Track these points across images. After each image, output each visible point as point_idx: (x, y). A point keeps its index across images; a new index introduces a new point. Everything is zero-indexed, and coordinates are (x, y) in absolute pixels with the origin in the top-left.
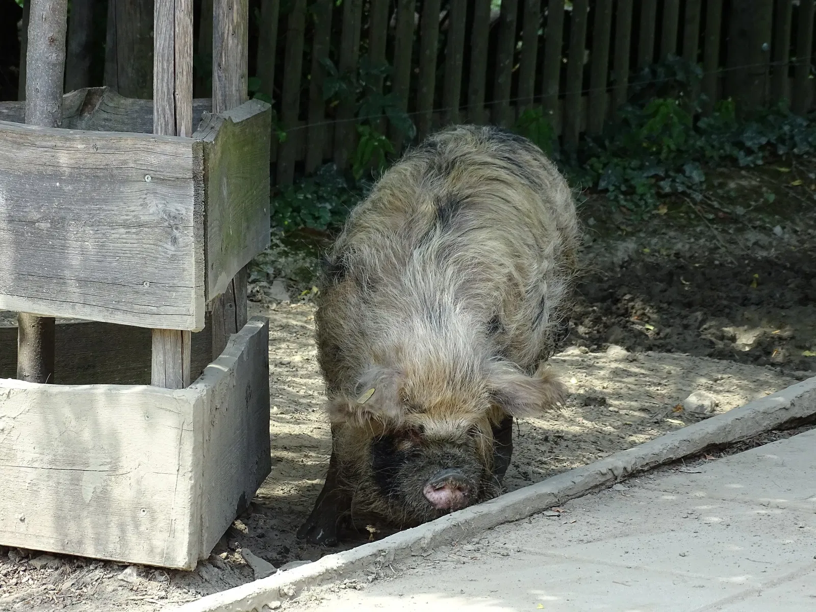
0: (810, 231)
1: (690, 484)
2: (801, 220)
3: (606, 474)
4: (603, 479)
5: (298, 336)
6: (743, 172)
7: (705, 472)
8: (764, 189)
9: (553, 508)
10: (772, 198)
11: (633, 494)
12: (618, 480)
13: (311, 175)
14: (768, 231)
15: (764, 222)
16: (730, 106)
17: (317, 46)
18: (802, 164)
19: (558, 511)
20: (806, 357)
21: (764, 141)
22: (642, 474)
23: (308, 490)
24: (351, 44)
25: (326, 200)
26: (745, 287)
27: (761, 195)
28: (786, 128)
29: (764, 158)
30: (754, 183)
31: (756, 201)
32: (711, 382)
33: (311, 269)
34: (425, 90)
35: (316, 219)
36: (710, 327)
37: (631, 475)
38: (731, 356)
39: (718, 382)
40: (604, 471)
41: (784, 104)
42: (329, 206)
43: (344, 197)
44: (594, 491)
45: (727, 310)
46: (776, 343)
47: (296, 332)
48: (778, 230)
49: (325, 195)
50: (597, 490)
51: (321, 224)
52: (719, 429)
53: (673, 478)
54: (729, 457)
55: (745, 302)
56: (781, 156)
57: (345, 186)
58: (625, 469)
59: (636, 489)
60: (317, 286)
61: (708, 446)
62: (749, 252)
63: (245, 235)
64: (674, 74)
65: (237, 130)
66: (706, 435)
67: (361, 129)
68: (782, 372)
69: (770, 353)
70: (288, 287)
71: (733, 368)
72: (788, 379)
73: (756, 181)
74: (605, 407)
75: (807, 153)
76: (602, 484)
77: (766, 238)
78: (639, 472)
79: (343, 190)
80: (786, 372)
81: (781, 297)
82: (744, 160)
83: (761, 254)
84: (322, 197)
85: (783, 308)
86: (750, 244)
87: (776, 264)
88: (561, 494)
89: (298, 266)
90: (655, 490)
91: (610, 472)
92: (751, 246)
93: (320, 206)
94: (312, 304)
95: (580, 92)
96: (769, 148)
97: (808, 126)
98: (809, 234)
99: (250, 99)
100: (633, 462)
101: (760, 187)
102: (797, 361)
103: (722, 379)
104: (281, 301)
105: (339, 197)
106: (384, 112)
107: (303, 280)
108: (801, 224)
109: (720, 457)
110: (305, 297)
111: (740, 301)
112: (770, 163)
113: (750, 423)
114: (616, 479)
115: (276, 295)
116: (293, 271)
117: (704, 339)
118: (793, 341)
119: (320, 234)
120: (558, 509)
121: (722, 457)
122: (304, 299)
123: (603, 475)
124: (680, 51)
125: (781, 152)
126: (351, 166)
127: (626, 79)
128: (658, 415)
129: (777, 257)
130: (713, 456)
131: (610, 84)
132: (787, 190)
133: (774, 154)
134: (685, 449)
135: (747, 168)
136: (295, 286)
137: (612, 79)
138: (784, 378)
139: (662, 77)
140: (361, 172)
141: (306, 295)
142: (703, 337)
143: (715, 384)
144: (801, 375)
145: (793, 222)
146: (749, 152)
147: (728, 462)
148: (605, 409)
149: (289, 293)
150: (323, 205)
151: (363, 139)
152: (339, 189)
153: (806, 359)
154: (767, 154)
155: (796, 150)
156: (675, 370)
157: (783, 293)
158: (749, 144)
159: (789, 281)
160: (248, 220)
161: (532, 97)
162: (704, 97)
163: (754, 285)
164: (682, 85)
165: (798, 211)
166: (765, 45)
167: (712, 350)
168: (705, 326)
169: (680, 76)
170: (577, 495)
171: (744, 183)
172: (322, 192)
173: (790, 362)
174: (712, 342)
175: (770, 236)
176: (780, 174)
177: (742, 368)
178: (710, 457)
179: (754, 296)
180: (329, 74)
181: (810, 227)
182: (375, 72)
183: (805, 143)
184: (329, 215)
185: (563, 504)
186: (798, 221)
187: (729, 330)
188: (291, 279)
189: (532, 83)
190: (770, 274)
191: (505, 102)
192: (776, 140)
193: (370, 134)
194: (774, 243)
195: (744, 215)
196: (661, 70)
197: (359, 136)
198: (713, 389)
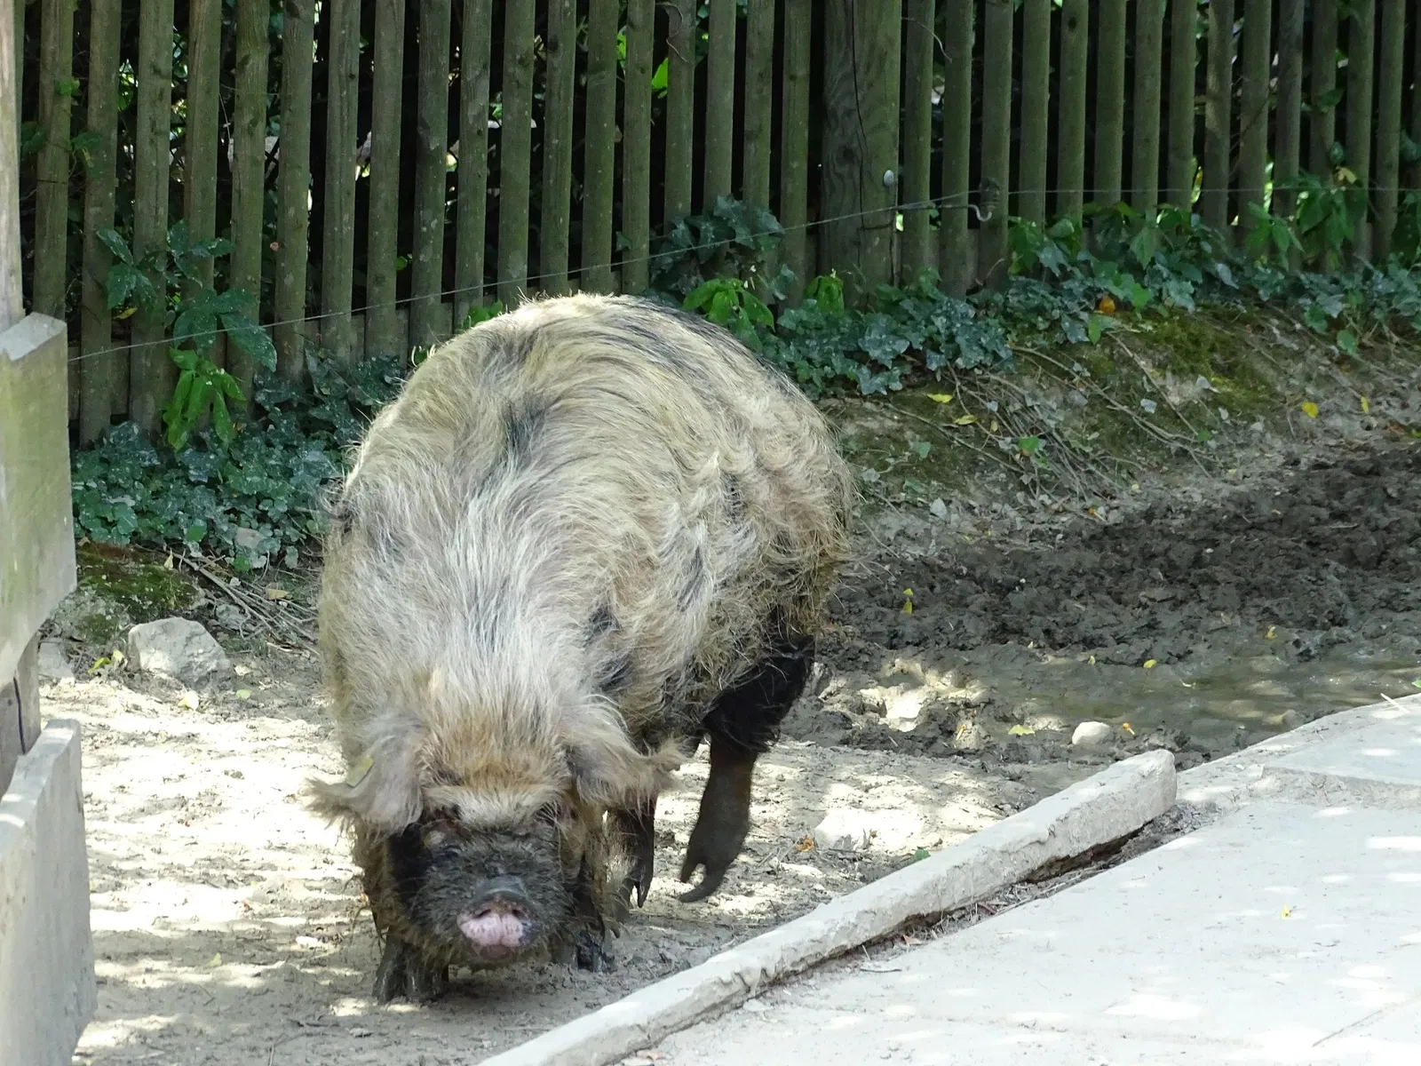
0: (995, 506)
1: (885, 992)
2: (979, 487)
3: (730, 983)
4: (723, 993)
5: (97, 744)
6: (868, 405)
7: (908, 968)
8: (909, 434)
9: (640, 1053)
10: (925, 449)
11: (782, 1017)
12: (753, 993)
13: (91, 447)
14: (922, 510)
15: (915, 492)
16: (834, 286)
17: (92, 211)
18: (972, 385)
19: (649, 1057)
20: (1018, 736)
21: (902, 347)
22: (793, 979)
23: (161, 1036)
24: (152, 202)
25: (125, 491)
26: (891, 614)
27: (904, 445)
28: (940, 322)
29: (903, 377)
30: (889, 423)
31: (895, 457)
32: (860, 793)
33: (108, 618)
34: (289, 280)
35: (109, 524)
36: (839, 690)
37: (775, 982)
38: (882, 742)
39: (871, 791)
40: (727, 978)
41: (927, 278)
42: (131, 503)
43: (157, 484)
44: (710, 1015)
45: (865, 658)
46: (962, 713)
47: (92, 737)
48: (938, 506)
49: (121, 481)
50: (715, 1014)
51: (119, 535)
52: (925, 887)
53: (848, 984)
54: (946, 938)
55: (894, 642)
56: (934, 373)
57: (156, 462)
58: (764, 971)
59: (787, 1008)
60: (120, 649)
61: (907, 920)
62: (891, 549)
63: (37, 569)
64: (732, 234)
65: (18, 373)
66: (903, 900)
67: (180, 357)
68: (983, 767)
69: (951, 733)
70: (69, 654)
71: (895, 764)
72: (996, 779)
73: (893, 420)
74: (674, 849)
75: (981, 365)
76: (723, 1003)
77: (919, 522)
78: (788, 975)
79: (151, 471)
80: (991, 767)
81: (956, 628)
82: (869, 382)
83: (912, 552)
84: (117, 485)
85: (963, 648)
86: (891, 535)
87: (941, 569)
88: (653, 1025)
89: (84, 614)
90: (821, 1007)
91: (738, 980)
92: (892, 538)
93: (113, 501)
94: (115, 683)
95: (565, 272)
96: (909, 359)
97: (976, 318)
98: (995, 512)
99: (28, 313)
100: (778, 959)
101: (901, 431)
102: (1003, 745)
103: (877, 785)
104: (58, 680)
105: (146, 484)
106: (220, 326)
107: (95, 640)
108: (979, 494)
109: (929, 938)
110: (101, 670)
111: (885, 640)
112: (913, 387)
113: (978, 873)
114: (748, 990)
115: (49, 668)
116: (76, 624)
117: (832, 713)
118: (990, 707)
119: (119, 553)
120: (649, 1053)
121: (933, 939)
122: (99, 675)
123: (726, 985)
124: (737, 191)
125: (933, 367)
126: (164, 426)
127: (645, 246)
128: (770, 858)
129: (940, 557)
130: (917, 936)
131: (617, 256)
132: (949, 433)
133: (921, 370)
134: (868, 926)
135: (875, 397)
136: (81, 652)
137: (619, 247)
138: (989, 779)
139: (709, 242)
140: (184, 436)
141: (102, 666)
142: (829, 708)
143: (865, 795)
144: (1017, 771)
145: (965, 492)
146: (877, 367)
147: (946, 947)
148: (676, 853)
149: (72, 665)
150: (119, 499)
151: (185, 376)
152: (145, 468)
153: (1019, 742)
154: (908, 370)
155: (959, 361)
156: (791, 773)
157: (960, 622)
158: (874, 353)
159: (969, 599)
160: (40, 541)
161: (481, 284)
162: (787, 272)
163: (908, 609)
164: (746, 252)
165: (971, 472)
166: (889, 173)
167: (849, 732)
168: (828, 690)
169: (742, 237)
170: (682, 1026)
171: (872, 424)
172: (118, 474)
173: (990, 748)
174: (846, 718)
175: (925, 519)
176: (934, 405)
177: (911, 763)
178: (911, 940)
179: (909, 630)
180: (117, 260)
181: (995, 498)
182: (197, 252)
183: (975, 348)
184: (134, 517)
185: (656, 1044)
186: (972, 489)
187: (872, 694)
188: (71, 639)
189: (479, 260)
190: (932, 587)
191: (433, 297)
192: (923, 344)
193: (198, 366)
194: (934, 531)
195: (877, 484)
196: (707, 227)
197: (176, 372)
198: (864, 805)
